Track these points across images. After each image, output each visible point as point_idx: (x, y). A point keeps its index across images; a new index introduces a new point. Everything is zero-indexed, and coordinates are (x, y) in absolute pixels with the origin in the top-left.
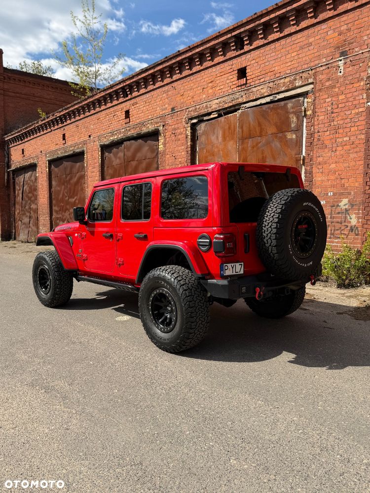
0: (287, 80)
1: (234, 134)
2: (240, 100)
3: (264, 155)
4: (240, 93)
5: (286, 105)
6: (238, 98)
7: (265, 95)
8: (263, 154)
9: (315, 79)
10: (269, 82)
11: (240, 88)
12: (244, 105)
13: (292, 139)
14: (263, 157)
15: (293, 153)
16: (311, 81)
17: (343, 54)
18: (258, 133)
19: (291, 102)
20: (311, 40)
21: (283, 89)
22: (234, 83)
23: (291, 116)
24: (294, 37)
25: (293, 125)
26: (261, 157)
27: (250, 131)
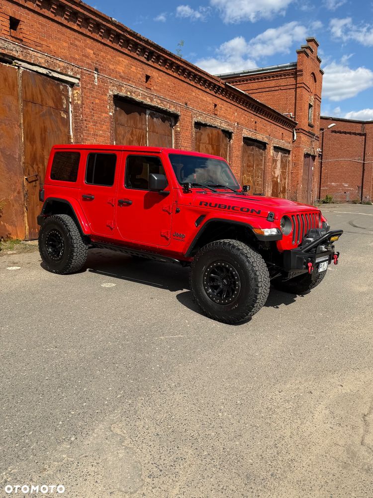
0: (62, 64)
1: (14, 90)
2: (16, 55)
3: (45, 125)
4: (14, 46)
5: (58, 85)
6: (12, 50)
7: (43, 66)
8: (44, 123)
9: (81, 77)
10: (46, 56)
11: (14, 40)
12: (20, 63)
13: (64, 118)
14: (44, 126)
15: (66, 131)
16: (78, 76)
17: (96, 70)
18: (40, 101)
19: (62, 85)
20: (77, 43)
21: (59, 70)
22: (6, 28)
23: (63, 97)
24: (64, 29)
25: (64, 107)
26: (43, 126)
27: (33, 95)
